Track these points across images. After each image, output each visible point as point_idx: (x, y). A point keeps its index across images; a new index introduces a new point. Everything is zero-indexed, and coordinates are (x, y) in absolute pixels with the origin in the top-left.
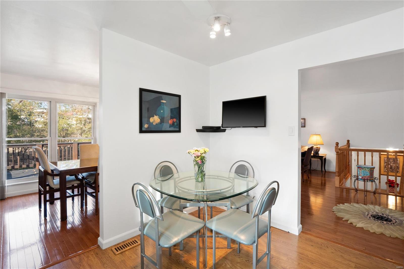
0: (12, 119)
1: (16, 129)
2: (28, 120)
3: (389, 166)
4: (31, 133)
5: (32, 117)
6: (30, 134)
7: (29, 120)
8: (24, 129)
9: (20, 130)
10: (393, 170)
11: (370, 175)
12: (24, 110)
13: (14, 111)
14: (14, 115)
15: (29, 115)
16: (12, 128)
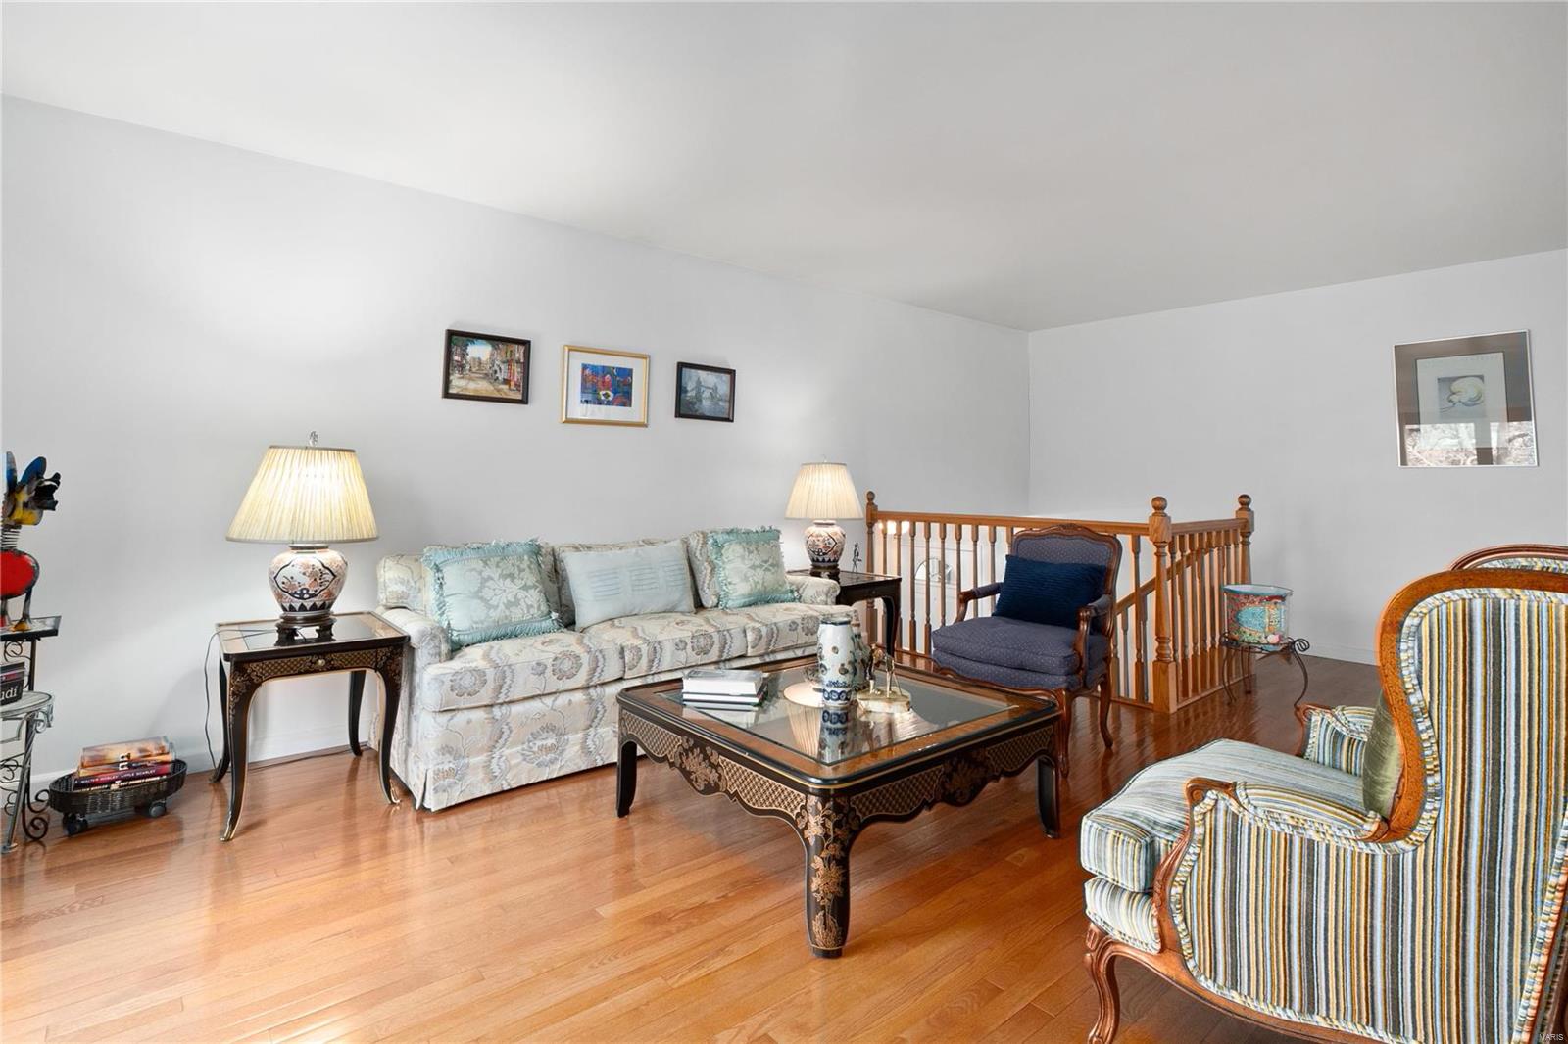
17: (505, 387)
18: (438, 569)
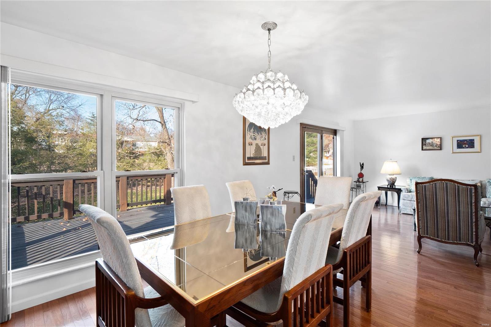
0: (26, 142)
1: (32, 154)
2: (46, 144)
4: (50, 160)
5: (52, 139)
6: (49, 162)
7: (48, 144)
8: (42, 155)
9: (36, 156)
12: (41, 130)
13: (29, 131)
14: (29, 137)
15: (48, 137)
16: (26, 154)
17: (436, 147)
18: (411, 180)
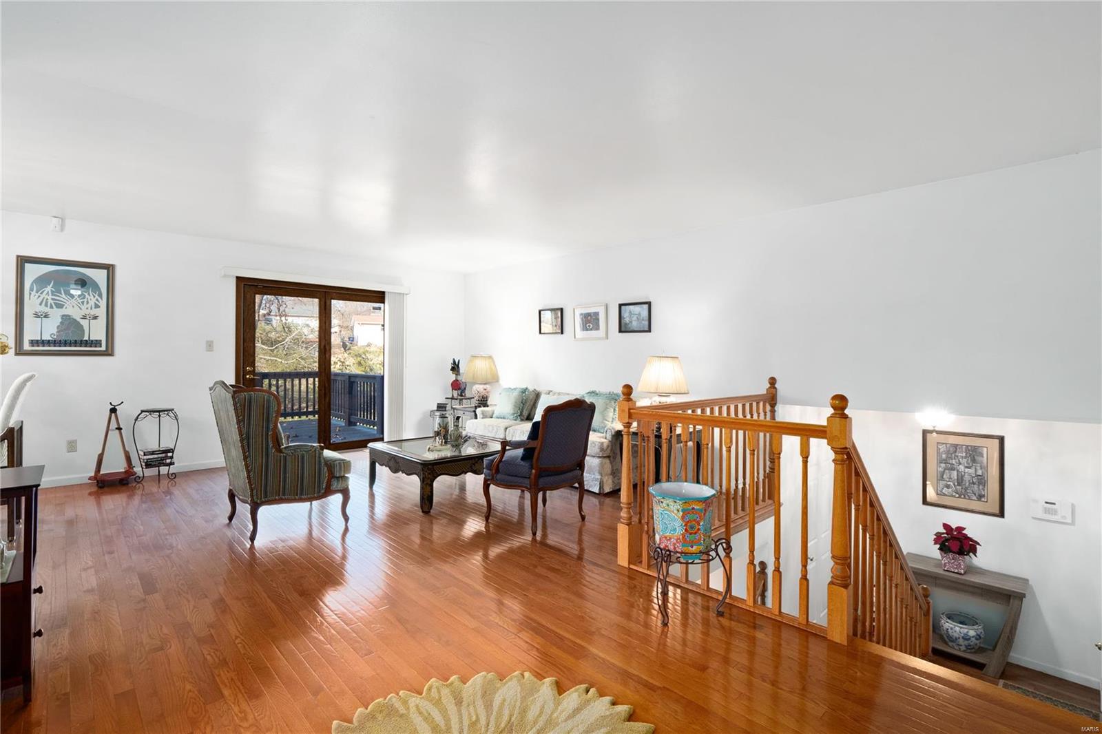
3: (955, 473)
10: (966, 489)
11: (686, 530)
